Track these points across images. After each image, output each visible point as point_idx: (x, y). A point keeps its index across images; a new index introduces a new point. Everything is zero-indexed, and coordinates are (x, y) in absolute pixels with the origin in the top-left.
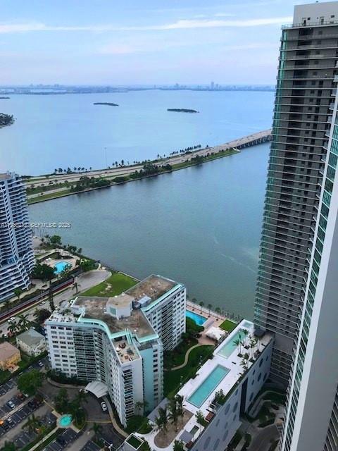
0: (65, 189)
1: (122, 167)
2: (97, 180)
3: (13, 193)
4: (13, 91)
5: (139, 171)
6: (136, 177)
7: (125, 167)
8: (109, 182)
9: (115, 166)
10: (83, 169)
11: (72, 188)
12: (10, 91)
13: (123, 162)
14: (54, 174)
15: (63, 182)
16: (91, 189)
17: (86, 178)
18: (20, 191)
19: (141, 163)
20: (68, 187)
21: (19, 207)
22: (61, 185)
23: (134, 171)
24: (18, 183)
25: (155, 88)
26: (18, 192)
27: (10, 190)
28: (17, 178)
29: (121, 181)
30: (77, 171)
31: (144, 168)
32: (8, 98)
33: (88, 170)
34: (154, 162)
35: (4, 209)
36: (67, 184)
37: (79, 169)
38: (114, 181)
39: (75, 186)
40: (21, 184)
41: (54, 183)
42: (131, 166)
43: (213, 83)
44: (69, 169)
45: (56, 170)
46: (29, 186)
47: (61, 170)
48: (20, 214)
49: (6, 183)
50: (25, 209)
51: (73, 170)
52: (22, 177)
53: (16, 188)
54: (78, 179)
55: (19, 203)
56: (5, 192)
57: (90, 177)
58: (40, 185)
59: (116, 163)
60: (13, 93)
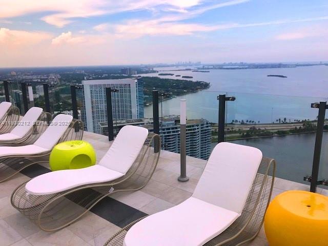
0: (238, 135)
1: (284, 123)
2: (263, 131)
3: (203, 133)
4: (212, 67)
5: (298, 127)
6: (295, 132)
7: (287, 123)
8: (273, 133)
9: (278, 122)
10: (253, 122)
11: (243, 134)
12: (210, 67)
13: (285, 119)
14: (232, 124)
15: (237, 129)
16: (257, 137)
17: (254, 128)
18: (208, 132)
19: (301, 121)
20: (240, 134)
21: (205, 142)
22: (235, 132)
23: (294, 127)
24: (207, 127)
25: (321, 64)
26: (206, 133)
27: (201, 131)
28: (207, 124)
29: (282, 134)
30: (248, 123)
31: (303, 125)
32: (209, 72)
33: (257, 123)
34: (313, 122)
35: (196, 143)
36: (240, 131)
37: (250, 122)
38: (276, 133)
39: (245, 134)
40: (209, 128)
41: (231, 130)
42: (292, 123)
44: (243, 121)
45: (233, 121)
46: (213, 130)
47: (236, 121)
48: (205, 147)
49: (200, 125)
50: (209, 145)
51: (245, 122)
52: (210, 123)
53: (205, 130)
54: (248, 129)
55: (206, 140)
56: (198, 132)
57: (258, 128)
59: (280, 120)
60: (212, 68)
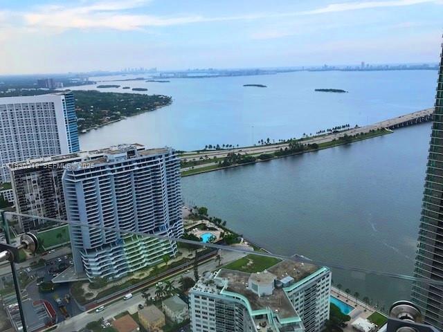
0: (214, 164)
1: (267, 145)
2: (243, 156)
3: (169, 166)
4: (173, 75)
5: (284, 149)
6: (281, 154)
7: (270, 144)
8: (255, 159)
9: (261, 144)
10: (231, 146)
11: (220, 163)
12: (170, 75)
13: (268, 140)
14: (205, 150)
15: (212, 157)
16: (237, 165)
17: (233, 154)
18: (175, 164)
19: (286, 141)
20: (216, 162)
21: (173, 179)
22: (210, 161)
23: (279, 149)
24: (174, 157)
25: (303, 70)
26: (173, 165)
27: (166, 163)
28: (173, 153)
29: (266, 158)
30: (225, 148)
31: (289, 146)
32: (168, 82)
33: (236, 147)
34: (299, 140)
35: (160, 180)
36: (215, 160)
37: (227, 146)
38: (259, 158)
39: (223, 162)
40: (176, 158)
41: (204, 158)
42: (277, 144)
43: (363, 63)
44: (218, 146)
45: (206, 147)
46: (183, 160)
47: (211, 147)
48: (173, 185)
49: (163, 156)
50: (178, 181)
51: (221, 147)
52: (177, 152)
53: (172, 162)
54: (226, 156)
55: (173, 175)
56: (162, 165)
57: (237, 154)
58: (192, 159)
59: (262, 141)
60: (173, 77)
